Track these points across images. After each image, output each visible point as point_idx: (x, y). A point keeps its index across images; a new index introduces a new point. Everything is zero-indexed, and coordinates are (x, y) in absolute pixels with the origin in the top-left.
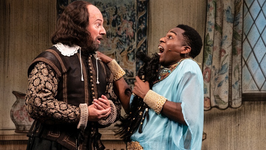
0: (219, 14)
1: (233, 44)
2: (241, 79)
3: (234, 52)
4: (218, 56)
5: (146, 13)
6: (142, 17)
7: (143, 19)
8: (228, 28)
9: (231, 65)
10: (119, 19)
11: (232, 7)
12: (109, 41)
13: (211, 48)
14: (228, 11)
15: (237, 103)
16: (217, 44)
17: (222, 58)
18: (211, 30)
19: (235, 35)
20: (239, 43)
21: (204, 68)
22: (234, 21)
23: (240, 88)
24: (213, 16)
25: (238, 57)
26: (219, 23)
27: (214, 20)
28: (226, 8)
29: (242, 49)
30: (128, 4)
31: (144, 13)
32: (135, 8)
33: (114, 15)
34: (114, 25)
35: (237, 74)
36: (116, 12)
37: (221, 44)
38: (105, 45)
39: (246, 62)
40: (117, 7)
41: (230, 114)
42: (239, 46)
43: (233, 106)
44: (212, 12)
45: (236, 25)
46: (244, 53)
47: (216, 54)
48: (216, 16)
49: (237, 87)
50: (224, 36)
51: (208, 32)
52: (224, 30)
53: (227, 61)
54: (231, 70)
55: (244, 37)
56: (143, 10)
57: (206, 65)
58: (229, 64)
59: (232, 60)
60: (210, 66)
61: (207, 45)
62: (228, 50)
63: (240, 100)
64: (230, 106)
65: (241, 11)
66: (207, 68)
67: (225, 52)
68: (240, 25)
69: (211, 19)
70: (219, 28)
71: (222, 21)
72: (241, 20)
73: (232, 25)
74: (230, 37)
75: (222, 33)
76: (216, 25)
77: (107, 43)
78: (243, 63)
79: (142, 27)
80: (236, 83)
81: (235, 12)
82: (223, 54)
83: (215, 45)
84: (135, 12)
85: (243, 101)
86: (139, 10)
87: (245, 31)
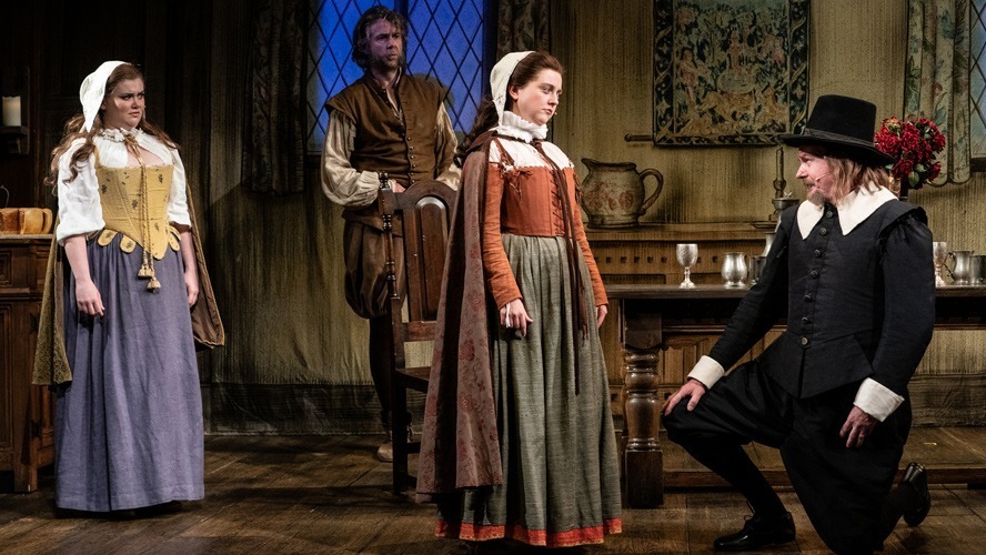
0: (929, 23)
1: (955, 75)
2: (968, 134)
3: (956, 88)
4: (929, 95)
5: (805, 24)
6: (799, 30)
7: (801, 33)
8: (945, 49)
9: (952, 110)
10: (759, 33)
11: (952, 12)
12: (744, 71)
13: (917, 82)
14: (944, 18)
15: (962, 175)
16: (926, 75)
17: (937, 98)
18: (916, 51)
19: (957, 58)
20: (964, 72)
21: (906, 116)
22: (956, 35)
23: (968, 150)
24: (919, 26)
25: (964, 97)
26: (929, 39)
27: (921, 33)
28: (940, 12)
29: (969, 83)
30: (775, 7)
31: (802, 21)
32: (787, 14)
33: (750, 27)
34: (751, 44)
35: (962, 126)
36: (754, 21)
37: (934, 74)
38: (736, 78)
39: (976, 105)
40: (756, 12)
41: (951, 194)
42: (964, 78)
43: (956, 179)
44: (918, 19)
45: (959, 42)
46: (972, 90)
47: (925, 91)
48: (924, 27)
49: (961, 147)
50: (938, 60)
51: (911, 53)
52: (939, 51)
53: (945, 103)
54: (951, 118)
55: (973, 62)
56: (800, 18)
57: (909, 110)
58: (947, 108)
59: (952, 102)
60: (916, 113)
61: (911, 76)
62: (947, 85)
63: (968, 169)
64: (950, 180)
65: (967, 19)
66: (911, 116)
67: (941, 88)
68: (966, 41)
69: (917, 32)
70: (930, 47)
71: (935, 36)
72: (966, 34)
73: (952, 42)
74: (949, 62)
75: (935, 56)
76: (924, 42)
77: (740, 74)
78: (972, 106)
79: (800, 46)
80: (960, 141)
81: (957, 20)
82: (937, 91)
83: (924, 76)
84: (787, 21)
85: (972, 171)
86: (794, 17)
87: (973, 52)
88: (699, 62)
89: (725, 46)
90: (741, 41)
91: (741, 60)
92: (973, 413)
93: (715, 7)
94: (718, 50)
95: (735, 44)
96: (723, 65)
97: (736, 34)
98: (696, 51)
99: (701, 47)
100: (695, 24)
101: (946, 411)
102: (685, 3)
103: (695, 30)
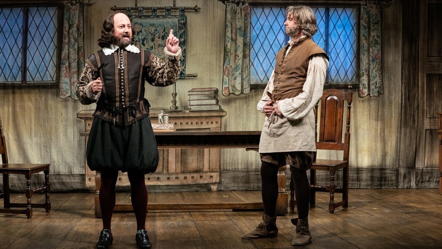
0: (234, 31)
1: (244, 51)
2: (249, 74)
3: (244, 56)
4: (234, 59)
5: (185, 31)
6: (182, 34)
7: (183, 35)
8: (240, 41)
9: (243, 65)
10: (166, 35)
11: (243, 26)
12: (160, 50)
13: (229, 54)
14: (240, 29)
15: (247, 90)
16: (233, 51)
17: (237, 60)
18: (228, 42)
19: (245, 44)
20: (248, 50)
21: (225, 67)
22: (245, 35)
23: (249, 81)
24: (230, 32)
25: (248, 60)
26: (234, 37)
27: (230, 35)
28: (238, 27)
29: (250, 55)
30: (173, 24)
31: (183, 30)
32: (177, 27)
33: (163, 32)
34: (163, 39)
35: (247, 71)
36: (164, 30)
37: (236, 51)
38: (157, 52)
39: (252, 63)
40: (165, 26)
41: (242, 98)
42: (247, 52)
43: (245, 93)
44: (229, 29)
45: (246, 38)
46: (251, 57)
47: (232, 58)
48: (232, 32)
49: (246, 80)
50: (237, 46)
51: (226, 43)
52: (237, 42)
53: (240, 62)
54: (242, 68)
55: (251, 46)
56: (183, 28)
57: (226, 65)
58: (241, 64)
59: (243, 62)
60: (228, 66)
61: (226, 52)
62: (241, 55)
63: (249, 88)
64: (242, 93)
65: (249, 29)
66: (226, 67)
67: (238, 56)
68: (248, 38)
69: (229, 34)
70: (234, 40)
71: (236, 36)
72: (249, 35)
73: (243, 38)
74: (242, 46)
75: (236, 44)
76: (232, 39)
77: (159, 51)
78: (251, 64)
79: (182, 40)
80: (246, 77)
81: (245, 29)
82: (237, 57)
83: (231, 52)
84: (177, 30)
85: (251, 89)
86: (180, 28)
87: (251, 42)
88: (142, 46)
89: (153, 40)
90: (159, 38)
91: (159, 46)
92: (252, 185)
93: (149, 24)
94: (150, 41)
95: (156, 39)
96: (152, 47)
97: (157, 35)
98: (141, 42)
99: (143, 40)
100: (141, 31)
101: (241, 184)
102: (137, 23)
103: (141, 34)
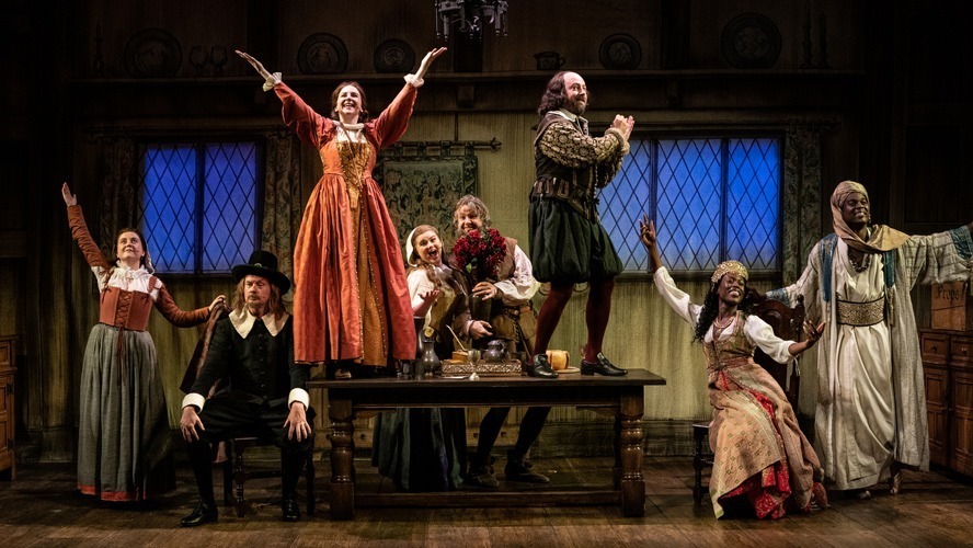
5: (474, 184)
6: (469, 187)
10: (442, 190)
30: (453, 172)
31: (472, 182)
32: (462, 177)
33: (436, 186)
34: (437, 197)
36: (439, 182)
40: (440, 175)
56: (470, 180)
84: (462, 181)
86: (466, 178)
88: (402, 210)
89: (419, 199)
90: (430, 195)
91: (430, 208)
92: (590, 448)
93: (412, 172)
94: (414, 202)
95: (426, 197)
96: (418, 211)
97: (426, 190)
98: (399, 202)
99: (403, 200)
100: (399, 184)
101: (571, 447)
102: (392, 170)
103: (399, 188)
